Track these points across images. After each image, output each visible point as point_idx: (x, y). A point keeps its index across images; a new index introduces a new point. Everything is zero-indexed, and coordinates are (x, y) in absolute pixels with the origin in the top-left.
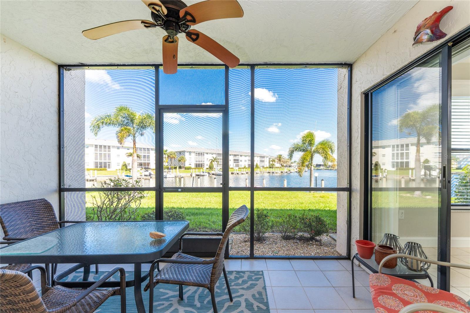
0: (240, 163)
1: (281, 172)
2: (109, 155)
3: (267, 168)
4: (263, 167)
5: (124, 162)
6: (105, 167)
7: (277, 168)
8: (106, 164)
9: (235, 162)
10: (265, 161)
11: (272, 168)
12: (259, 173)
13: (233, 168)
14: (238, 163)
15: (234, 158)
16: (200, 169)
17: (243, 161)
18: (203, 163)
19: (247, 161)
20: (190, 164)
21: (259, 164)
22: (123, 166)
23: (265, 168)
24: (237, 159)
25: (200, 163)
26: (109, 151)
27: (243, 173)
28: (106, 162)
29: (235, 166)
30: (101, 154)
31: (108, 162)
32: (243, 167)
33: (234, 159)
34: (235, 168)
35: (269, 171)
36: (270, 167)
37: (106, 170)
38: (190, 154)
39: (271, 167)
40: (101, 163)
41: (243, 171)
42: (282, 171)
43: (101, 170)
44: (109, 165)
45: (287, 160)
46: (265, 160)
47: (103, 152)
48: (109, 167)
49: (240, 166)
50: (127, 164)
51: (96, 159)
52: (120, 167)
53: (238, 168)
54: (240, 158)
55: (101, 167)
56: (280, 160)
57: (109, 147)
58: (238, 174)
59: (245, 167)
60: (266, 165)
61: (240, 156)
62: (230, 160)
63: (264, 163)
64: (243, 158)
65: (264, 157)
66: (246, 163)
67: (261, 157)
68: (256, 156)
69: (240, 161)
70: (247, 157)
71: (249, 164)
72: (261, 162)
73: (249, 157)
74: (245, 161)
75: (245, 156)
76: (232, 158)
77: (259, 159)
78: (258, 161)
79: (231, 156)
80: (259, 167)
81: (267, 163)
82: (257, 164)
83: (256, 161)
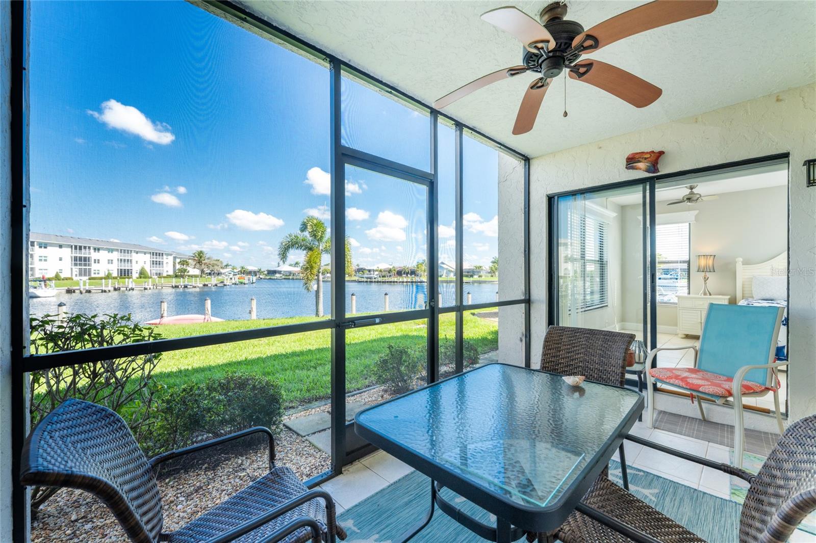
0: (94, 267)
1: (204, 285)
3: (169, 276)
4: (159, 275)
7: (192, 276)
9: (76, 265)
10: (164, 263)
11: (183, 278)
12: (152, 287)
13: (71, 279)
14: (87, 267)
15: (74, 255)
17: (104, 261)
19: (115, 262)
21: (148, 268)
23: (164, 277)
24: (83, 255)
27: (107, 289)
29: (76, 270)
32: (102, 275)
33: (75, 257)
34: (78, 278)
35: (177, 284)
36: (176, 276)
39: (179, 275)
41: (107, 285)
42: (206, 283)
45: (214, 262)
46: (165, 261)
49: (92, 272)
53: (87, 278)
54: (94, 255)
56: (200, 262)
58: (89, 291)
59: (108, 277)
60: (167, 271)
61: (95, 249)
62: (61, 259)
63: (163, 267)
64: (103, 255)
65: (162, 254)
66: (110, 267)
67: (153, 255)
68: (141, 252)
69: (93, 261)
70: (115, 253)
71: (121, 270)
72: (153, 264)
73: (121, 252)
74: (110, 262)
75: (110, 251)
76: (67, 253)
77: (148, 258)
78: (145, 262)
79: (64, 249)
80: (149, 275)
81: (168, 268)
82: (142, 268)
83: (140, 261)
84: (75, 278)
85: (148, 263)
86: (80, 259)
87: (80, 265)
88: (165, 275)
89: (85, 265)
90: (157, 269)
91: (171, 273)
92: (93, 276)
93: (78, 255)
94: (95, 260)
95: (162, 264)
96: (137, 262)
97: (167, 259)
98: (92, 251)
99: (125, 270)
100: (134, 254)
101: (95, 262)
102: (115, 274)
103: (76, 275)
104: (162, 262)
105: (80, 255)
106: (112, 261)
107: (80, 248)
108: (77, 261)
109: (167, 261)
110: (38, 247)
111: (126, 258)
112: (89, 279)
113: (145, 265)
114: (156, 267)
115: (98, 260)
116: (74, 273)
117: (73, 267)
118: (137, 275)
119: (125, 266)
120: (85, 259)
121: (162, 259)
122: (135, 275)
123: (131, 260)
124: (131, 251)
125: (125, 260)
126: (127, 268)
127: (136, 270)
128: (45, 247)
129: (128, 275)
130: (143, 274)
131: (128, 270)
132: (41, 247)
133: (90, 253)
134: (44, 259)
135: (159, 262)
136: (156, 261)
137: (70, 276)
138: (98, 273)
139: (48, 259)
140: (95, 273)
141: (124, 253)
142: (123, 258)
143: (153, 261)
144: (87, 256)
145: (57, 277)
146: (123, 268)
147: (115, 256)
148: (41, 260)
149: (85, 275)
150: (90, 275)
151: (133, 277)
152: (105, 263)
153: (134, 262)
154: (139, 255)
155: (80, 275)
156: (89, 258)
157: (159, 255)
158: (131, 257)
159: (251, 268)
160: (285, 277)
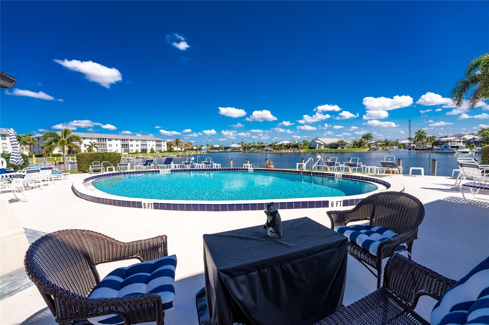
0: (130, 148)
3: (165, 152)
4: (160, 151)
9: (123, 147)
15: (122, 143)
16: (74, 156)
19: (140, 145)
21: (154, 148)
24: (125, 143)
29: (123, 149)
32: (134, 152)
36: (168, 152)
39: (170, 151)
46: (163, 144)
49: (130, 150)
53: (128, 153)
54: (130, 143)
56: (177, 144)
59: (137, 152)
60: (164, 149)
61: (130, 140)
62: (117, 145)
63: (162, 147)
64: (134, 143)
65: (161, 141)
66: (138, 148)
67: (157, 142)
68: (151, 140)
70: (139, 141)
71: (142, 149)
72: (157, 146)
73: (142, 141)
74: (137, 145)
75: (137, 140)
76: (119, 143)
77: (154, 143)
78: (153, 145)
79: (118, 141)
80: (155, 151)
81: (164, 148)
82: (152, 148)
83: (151, 145)
84: (122, 153)
85: (155, 146)
86: (124, 144)
87: (125, 147)
88: (163, 151)
89: (127, 147)
90: (159, 148)
91: (166, 150)
92: (130, 152)
93: (123, 143)
94: (131, 145)
95: (161, 146)
97: (164, 143)
98: (129, 141)
99: (144, 149)
100: (148, 142)
101: (131, 146)
102: (140, 151)
103: (123, 152)
104: (161, 145)
105: (124, 143)
106: (138, 145)
107: (124, 140)
108: (123, 146)
109: (164, 144)
110: (108, 140)
111: (144, 144)
112: (128, 154)
114: (158, 147)
115: (132, 145)
116: (123, 151)
117: (122, 149)
118: (150, 151)
119: (144, 148)
120: (126, 144)
121: (161, 143)
122: (149, 151)
123: (146, 145)
124: (146, 140)
125: (143, 145)
126: (145, 148)
127: (149, 149)
128: (111, 141)
129: (145, 152)
130: (152, 151)
131: (145, 149)
132: (109, 140)
133: (128, 142)
134: (110, 145)
135: (160, 145)
136: (158, 145)
138: (133, 151)
139: (112, 145)
140: (131, 151)
141: (143, 141)
142: (143, 144)
143: (157, 144)
144: (127, 143)
145: (115, 153)
146: (143, 148)
147: (139, 143)
148: (109, 146)
149: (127, 152)
150: (129, 151)
151: (148, 153)
152: (135, 146)
153: (148, 145)
154: (150, 142)
155: (125, 152)
156: (128, 144)
157: (160, 142)
158: (146, 143)
159: (216, 146)
160: (232, 150)
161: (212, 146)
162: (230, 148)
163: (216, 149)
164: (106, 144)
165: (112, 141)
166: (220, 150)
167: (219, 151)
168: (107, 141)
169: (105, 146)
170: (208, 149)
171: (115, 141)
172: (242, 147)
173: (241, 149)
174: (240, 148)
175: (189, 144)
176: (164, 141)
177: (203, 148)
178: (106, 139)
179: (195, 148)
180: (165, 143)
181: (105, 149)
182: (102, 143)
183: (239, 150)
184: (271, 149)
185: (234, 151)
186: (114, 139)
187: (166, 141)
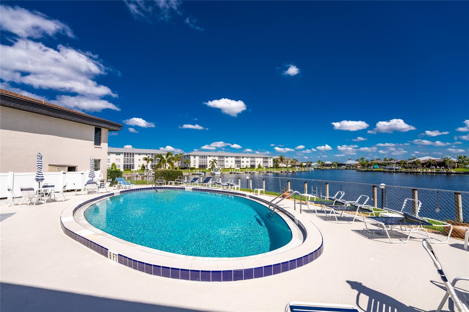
0: (242, 164)
2: (133, 160)
4: (267, 167)
5: (143, 164)
6: (130, 168)
8: (131, 166)
9: (236, 163)
16: (204, 169)
18: (205, 164)
19: (249, 162)
20: (195, 165)
21: (262, 164)
22: (142, 167)
25: (203, 164)
26: (133, 157)
28: (131, 165)
30: (128, 159)
31: (132, 165)
32: (245, 167)
33: (236, 161)
37: (131, 170)
38: (195, 157)
39: (276, 167)
40: (128, 165)
43: (127, 170)
44: (133, 167)
47: (129, 158)
48: (133, 168)
50: (145, 166)
51: (124, 162)
52: (140, 168)
54: (242, 160)
55: (127, 168)
56: (282, 161)
57: (133, 154)
59: (247, 167)
60: (270, 165)
61: (242, 157)
62: (232, 162)
63: (268, 164)
64: (245, 160)
65: (268, 158)
66: (248, 164)
68: (259, 157)
69: (241, 162)
70: (249, 158)
71: (251, 165)
72: (264, 162)
73: (251, 158)
74: (247, 162)
75: (247, 157)
76: (234, 159)
77: (262, 160)
78: (261, 162)
79: (233, 158)
80: (262, 167)
81: (271, 163)
82: (259, 164)
83: (259, 161)
84: (236, 168)
85: (262, 162)
86: (237, 161)
87: (237, 163)
88: (269, 167)
89: (239, 163)
90: (266, 164)
91: (272, 166)
92: (241, 167)
93: (237, 160)
95: (268, 162)
96: (257, 162)
97: (270, 160)
98: (241, 158)
100: (256, 159)
101: (242, 162)
102: (249, 167)
106: (248, 161)
107: (238, 157)
108: (237, 162)
109: (270, 161)
111: (253, 160)
112: (240, 169)
113: (260, 163)
114: (265, 164)
116: (236, 166)
118: (257, 167)
121: (268, 160)
122: (256, 167)
123: (255, 161)
124: (255, 157)
125: (252, 161)
126: (253, 164)
127: (257, 164)
129: (254, 167)
130: (259, 167)
131: (254, 165)
132: (226, 158)
134: (227, 162)
137: (234, 167)
138: (243, 166)
142: (252, 160)
145: (230, 168)
146: (252, 164)
147: (249, 159)
148: (226, 162)
149: (239, 167)
151: (256, 168)
152: (246, 162)
153: (256, 162)
154: (258, 158)
155: (237, 167)
156: (240, 161)
157: (266, 158)
158: (255, 159)
159: (327, 162)
160: (347, 168)
161: (322, 163)
162: (344, 165)
163: (327, 165)
164: (224, 160)
165: (229, 158)
166: (332, 167)
167: (330, 167)
168: (225, 158)
169: (223, 162)
170: (318, 165)
171: (231, 158)
172: (359, 165)
173: (358, 167)
174: (356, 165)
175: (294, 161)
176: (270, 158)
177: (312, 164)
178: (224, 156)
179: (304, 165)
180: (272, 160)
181: (223, 164)
182: (222, 160)
183: (356, 167)
184: (397, 168)
185: (348, 168)
186: (230, 157)
187: (272, 158)
